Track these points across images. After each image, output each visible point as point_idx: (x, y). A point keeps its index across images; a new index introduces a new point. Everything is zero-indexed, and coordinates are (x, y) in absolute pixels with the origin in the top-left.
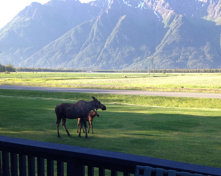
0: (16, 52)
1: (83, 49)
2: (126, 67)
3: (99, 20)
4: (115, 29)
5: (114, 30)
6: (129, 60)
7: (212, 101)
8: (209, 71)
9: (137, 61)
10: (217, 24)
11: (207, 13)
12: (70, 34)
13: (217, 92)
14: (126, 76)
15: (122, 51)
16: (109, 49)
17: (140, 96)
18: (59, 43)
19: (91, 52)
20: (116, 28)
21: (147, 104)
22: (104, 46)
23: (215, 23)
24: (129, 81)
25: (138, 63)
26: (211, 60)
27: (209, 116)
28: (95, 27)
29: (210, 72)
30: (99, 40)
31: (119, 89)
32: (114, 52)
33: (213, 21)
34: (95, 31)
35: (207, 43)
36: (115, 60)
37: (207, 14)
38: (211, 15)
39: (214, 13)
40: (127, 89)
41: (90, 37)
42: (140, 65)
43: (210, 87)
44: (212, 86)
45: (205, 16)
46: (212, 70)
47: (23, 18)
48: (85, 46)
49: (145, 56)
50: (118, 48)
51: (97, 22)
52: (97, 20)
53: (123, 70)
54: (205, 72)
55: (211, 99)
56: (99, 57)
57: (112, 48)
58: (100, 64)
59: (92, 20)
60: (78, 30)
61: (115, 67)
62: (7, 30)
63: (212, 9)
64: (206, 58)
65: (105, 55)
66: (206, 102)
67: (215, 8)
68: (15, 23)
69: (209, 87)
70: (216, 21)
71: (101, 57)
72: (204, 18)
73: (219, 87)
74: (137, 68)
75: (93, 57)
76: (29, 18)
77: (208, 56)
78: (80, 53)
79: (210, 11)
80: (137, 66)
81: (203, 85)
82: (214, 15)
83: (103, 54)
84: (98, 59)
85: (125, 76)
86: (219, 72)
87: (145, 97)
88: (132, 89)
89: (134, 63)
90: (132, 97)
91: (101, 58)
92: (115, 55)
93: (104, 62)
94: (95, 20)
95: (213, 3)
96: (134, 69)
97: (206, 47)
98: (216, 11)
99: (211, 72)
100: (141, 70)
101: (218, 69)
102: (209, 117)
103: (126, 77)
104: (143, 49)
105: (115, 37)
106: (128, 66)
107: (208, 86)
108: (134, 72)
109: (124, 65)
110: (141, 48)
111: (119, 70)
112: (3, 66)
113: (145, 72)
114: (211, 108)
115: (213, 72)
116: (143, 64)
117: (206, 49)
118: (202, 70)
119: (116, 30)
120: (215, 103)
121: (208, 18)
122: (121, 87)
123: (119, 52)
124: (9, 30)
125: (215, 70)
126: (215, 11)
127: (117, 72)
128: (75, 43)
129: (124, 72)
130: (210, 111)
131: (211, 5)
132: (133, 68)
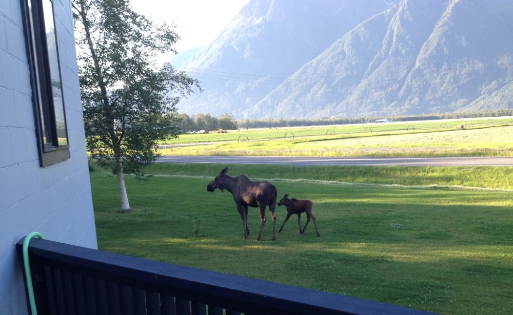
0: (238, 90)
1: (369, 74)
2: (464, 105)
3: (403, 10)
4: (439, 25)
5: (437, 27)
6: (470, 91)
9: (490, 92)
12: (343, 45)
14: (462, 126)
15: (455, 72)
16: (425, 69)
17: (492, 168)
18: (321, 65)
19: (386, 79)
20: (440, 23)
21: (510, 187)
22: (414, 64)
24: (470, 137)
25: (490, 95)
28: (395, 26)
30: (404, 51)
31: (445, 155)
32: (438, 76)
34: (395, 34)
36: (440, 92)
40: (464, 154)
41: (384, 47)
42: (497, 99)
47: (248, 20)
48: (375, 67)
49: (507, 80)
50: (445, 67)
51: (400, 14)
52: (400, 9)
53: (458, 112)
56: (404, 87)
57: (432, 66)
58: (406, 104)
59: (389, 11)
60: (360, 34)
61: (439, 107)
62: (220, 46)
65: (416, 82)
68: (234, 31)
71: (407, 87)
74: (489, 107)
75: (390, 89)
76: (261, 19)
78: (364, 82)
80: (490, 102)
83: (411, 81)
84: (401, 93)
85: (459, 126)
87: (505, 169)
88: (474, 154)
89: (482, 97)
90: (474, 172)
91: (409, 90)
92: (438, 80)
93: (413, 98)
94: (395, 11)
96: (482, 109)
100: (498, 111)
103: (463, 128)
104: (502, 64)
105: (439, 44)
106: (469, 103)
108: (481, 116)
109: (460, 102)
110: (499, 63)
111: (446, 114)
112: (214, 118)
113: (507, 116)
116: (503, 96)
119: (441, 26)
122: (449, 149)
123: (447, 74)
124: (223, 46)
127: (443, 118)
128: (353, 63)
129: (458, 117)
132: (479, 107)
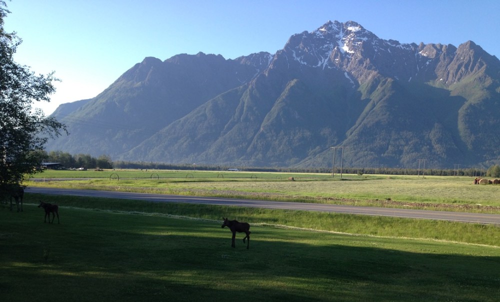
0: (117, 137)
1: (225, 133)
2: (296, 163)
3: (252, 87)
4: (278, 102)
5: (277, 102)
6: (300, 152)
7: (438, 225)
8: (439, 173)
9: (315, 154)
10: (452, 95)
11: (436, 75)
12: (205, 109)
13: (448, 209)
14: (293, 179)
15: (289, 137)
16: (267, 133)
17: (309, 213)
18: (187, 123)
19: (238, 138)
20: (280, 100)
21: (321, 228)
22: (259, 128)
23: (449, 92)
24: (297, 187)
25: (315, 156)
26: (442, 154)
27: (429, 252)
28: (246, 99)
29: (441, 175)
30: (252, 119)
31: (275, 200)
32: (277, 139)
33: (445, 88)
34: (245, 105)
35: (436, 124)
36: (278, 151)
37: (435, 77)
38: (441, 79)
39: (448, 76)
40: (290, 201)
41: (237, 114)
42: (320, 160)
43: (438, 199)
44: (442, 198)
45: (431, 81)
46: (444, 170)
47: (129, 83)
48: (229, 128)
49: (327, 146)
50: (282, 133)
51: (250, 90)
52: (250, 87)
53: (291, 167)
54: (432, 174)
55: (435, 222)
56: (251, 146)
57: (273, 131)
58: (252, 158)
59: (241, 87)
60: (219, 102)
61: (277, 162)
62: (104, 101)
63: (444, 69)
64: (433, 151)
65: (261, 142)
66: (427, 226)
67: (449, 67)
68: (117, 90)
69: (435, 200)
70: (450, 88)
71: (254, 145)
72: (431, 83)
73: (453, 200)
74: (314, 165)
75: (241, 146)
76: (140, 83)
77: (438, 148)
78: (220, 139)
79: (439, 72)
80: (315, 162)
81: (427, 196)
82: (447, 79)
83: (257, 141)
84: (249, 149)
85: (291, 178)
86: (456, 175)
87: (318, 214)
88: (297, 201)
89: (309, 157)
90: (295, 215)
91: (255, 148)
92: (277, 142)
93: (258, 154)
94: (246, 88)
95: (445, 59)
96: (309, 167)
97: (433, 132)
98: (451, 72)
99: (443, 173)
100: (321, 169)
101: (455, 170)
102: (430, 254)
103: (293, 180)
104: (324, 134)
105: (278, 114)
106: (300, 161)
107: (434, 199)
108: (308, 171)
109: (293, 160)
110: (322, 133)
111: (283, 168)
112: (93, 158)
113: (327, 173)
114: (436, 238)
115: (445, 174)
116: (324, 158)
117: (433, 135)
118: (428, 171)
119: (279, 103)
120: (443, 228)
121: (438, 83)
122: (280, 196)
123: (284, 138)
124: (107, 101)
125: (449, 170)
126: (449, 73)
127: (280, 171)
128: (213, 124)
129: (291, 171)
130: (431, 243)
131: (442, 62)
132: (307, 164)
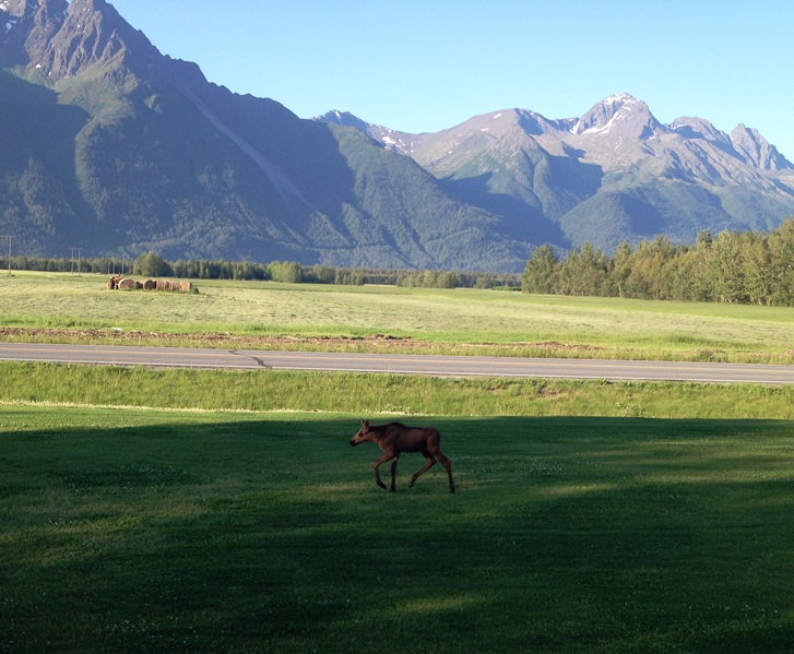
7: (37, 373)
8: (41, 266)
10: (62, 101)
11: (26, 55)
13: (57, 338)
23: (54, 95)
26: (46, 226)
27: (16, 429)
29: (45, 270)
33: (47, 86)
35: (31, 162)
37: (25, 60)
38: (38, 66)
39: (52, 59)
43: (37, 320)
44: (47, 318)
45: (17, 66)
46: (51, 260)
54: (28, 268)
55: (31, 367)
63: (43, 44)
64: (27, 218)
66: (14, 376)
67: (54, 42)
69: (32, 322)
70: (57, 87)
72: (16, 71)
73: (68, 321)
77: (36, 210)
79: (34, 51)
81: (14, 314)
82: (51, 67)
86: (75, 270)
95: (44, 22)
97: (25, 178)
98: (59, 52)
99: (49, 268)
101: (72, 260)
102: (16, 433)
107: (30, 319)
114: (33, 398)
115: (54, 269)
117: (26, 183)
118: (17, 260)
120: (46, 378)
121: (32, 73)
125: (61, 260)
126: (53, 53)
130: (21, 409)
131: (39, 29)
